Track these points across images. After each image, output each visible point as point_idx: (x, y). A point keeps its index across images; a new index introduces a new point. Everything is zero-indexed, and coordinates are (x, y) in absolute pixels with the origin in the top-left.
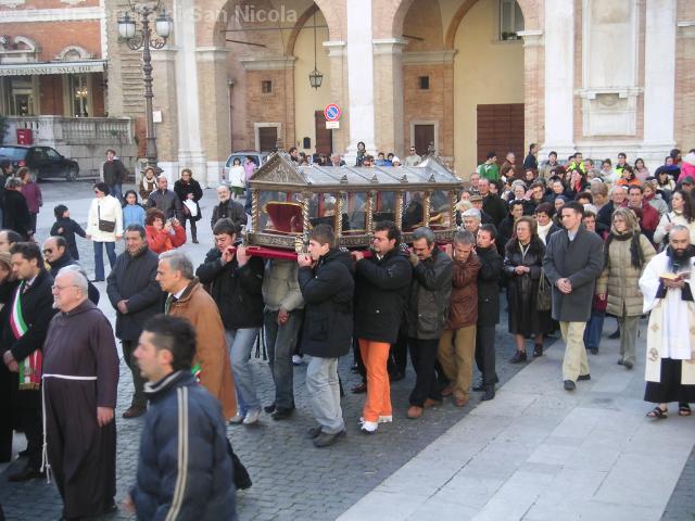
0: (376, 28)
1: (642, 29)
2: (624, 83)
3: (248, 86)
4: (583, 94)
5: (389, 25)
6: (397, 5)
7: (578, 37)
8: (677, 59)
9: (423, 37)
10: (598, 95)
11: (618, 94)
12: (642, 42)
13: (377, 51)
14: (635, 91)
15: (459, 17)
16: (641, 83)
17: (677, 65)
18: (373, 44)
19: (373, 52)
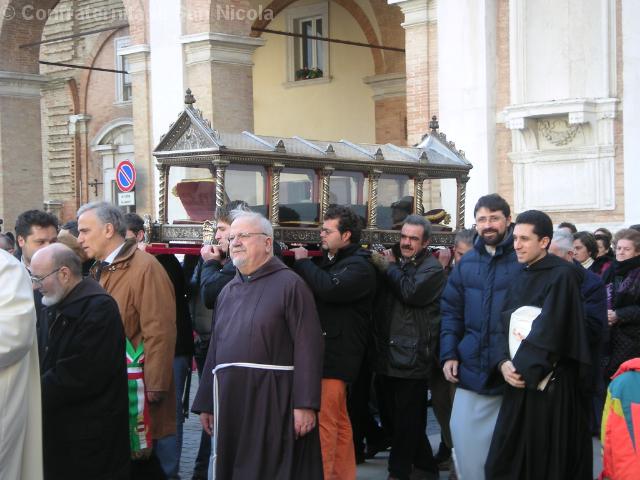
4: (507, 119)
10: (528, 120)
11: (565, 116)
13: (191, 58)
14: (609, 109)
18: (184, 44)
19: (185, 59)
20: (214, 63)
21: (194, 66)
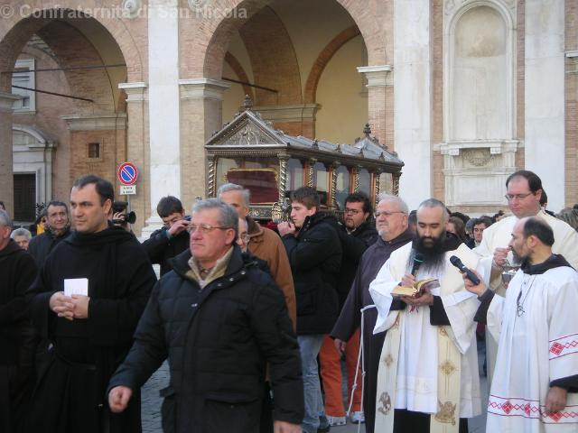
0: (184, 65)
1: (521, 62)
2: (497, 134)
3: (72, 150)
4: (444, 149)
5: (199, 60)
6: (210, 35)
7: (437, 75)
8: (567, 102)
9: (277, 89)
10: (462, 150)
11: (488, 149)
12: (521, 78)
13: (186, 95)
14: (513, 146)
15: (321, 65)
16: (520, 135)
17: (567, 110)
18: (180, 86)
19: (180, 95)
20: (206, 100)
21: (188, 100)
